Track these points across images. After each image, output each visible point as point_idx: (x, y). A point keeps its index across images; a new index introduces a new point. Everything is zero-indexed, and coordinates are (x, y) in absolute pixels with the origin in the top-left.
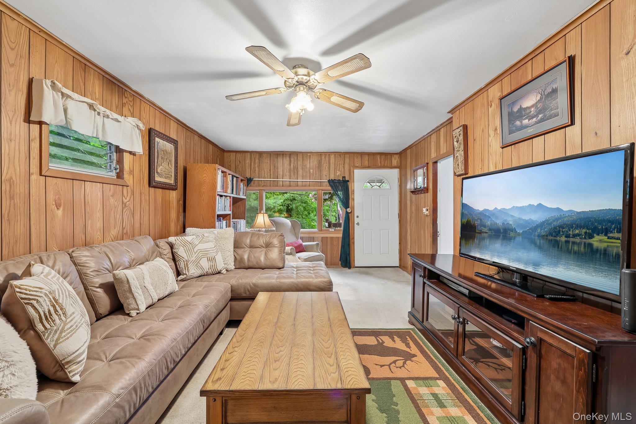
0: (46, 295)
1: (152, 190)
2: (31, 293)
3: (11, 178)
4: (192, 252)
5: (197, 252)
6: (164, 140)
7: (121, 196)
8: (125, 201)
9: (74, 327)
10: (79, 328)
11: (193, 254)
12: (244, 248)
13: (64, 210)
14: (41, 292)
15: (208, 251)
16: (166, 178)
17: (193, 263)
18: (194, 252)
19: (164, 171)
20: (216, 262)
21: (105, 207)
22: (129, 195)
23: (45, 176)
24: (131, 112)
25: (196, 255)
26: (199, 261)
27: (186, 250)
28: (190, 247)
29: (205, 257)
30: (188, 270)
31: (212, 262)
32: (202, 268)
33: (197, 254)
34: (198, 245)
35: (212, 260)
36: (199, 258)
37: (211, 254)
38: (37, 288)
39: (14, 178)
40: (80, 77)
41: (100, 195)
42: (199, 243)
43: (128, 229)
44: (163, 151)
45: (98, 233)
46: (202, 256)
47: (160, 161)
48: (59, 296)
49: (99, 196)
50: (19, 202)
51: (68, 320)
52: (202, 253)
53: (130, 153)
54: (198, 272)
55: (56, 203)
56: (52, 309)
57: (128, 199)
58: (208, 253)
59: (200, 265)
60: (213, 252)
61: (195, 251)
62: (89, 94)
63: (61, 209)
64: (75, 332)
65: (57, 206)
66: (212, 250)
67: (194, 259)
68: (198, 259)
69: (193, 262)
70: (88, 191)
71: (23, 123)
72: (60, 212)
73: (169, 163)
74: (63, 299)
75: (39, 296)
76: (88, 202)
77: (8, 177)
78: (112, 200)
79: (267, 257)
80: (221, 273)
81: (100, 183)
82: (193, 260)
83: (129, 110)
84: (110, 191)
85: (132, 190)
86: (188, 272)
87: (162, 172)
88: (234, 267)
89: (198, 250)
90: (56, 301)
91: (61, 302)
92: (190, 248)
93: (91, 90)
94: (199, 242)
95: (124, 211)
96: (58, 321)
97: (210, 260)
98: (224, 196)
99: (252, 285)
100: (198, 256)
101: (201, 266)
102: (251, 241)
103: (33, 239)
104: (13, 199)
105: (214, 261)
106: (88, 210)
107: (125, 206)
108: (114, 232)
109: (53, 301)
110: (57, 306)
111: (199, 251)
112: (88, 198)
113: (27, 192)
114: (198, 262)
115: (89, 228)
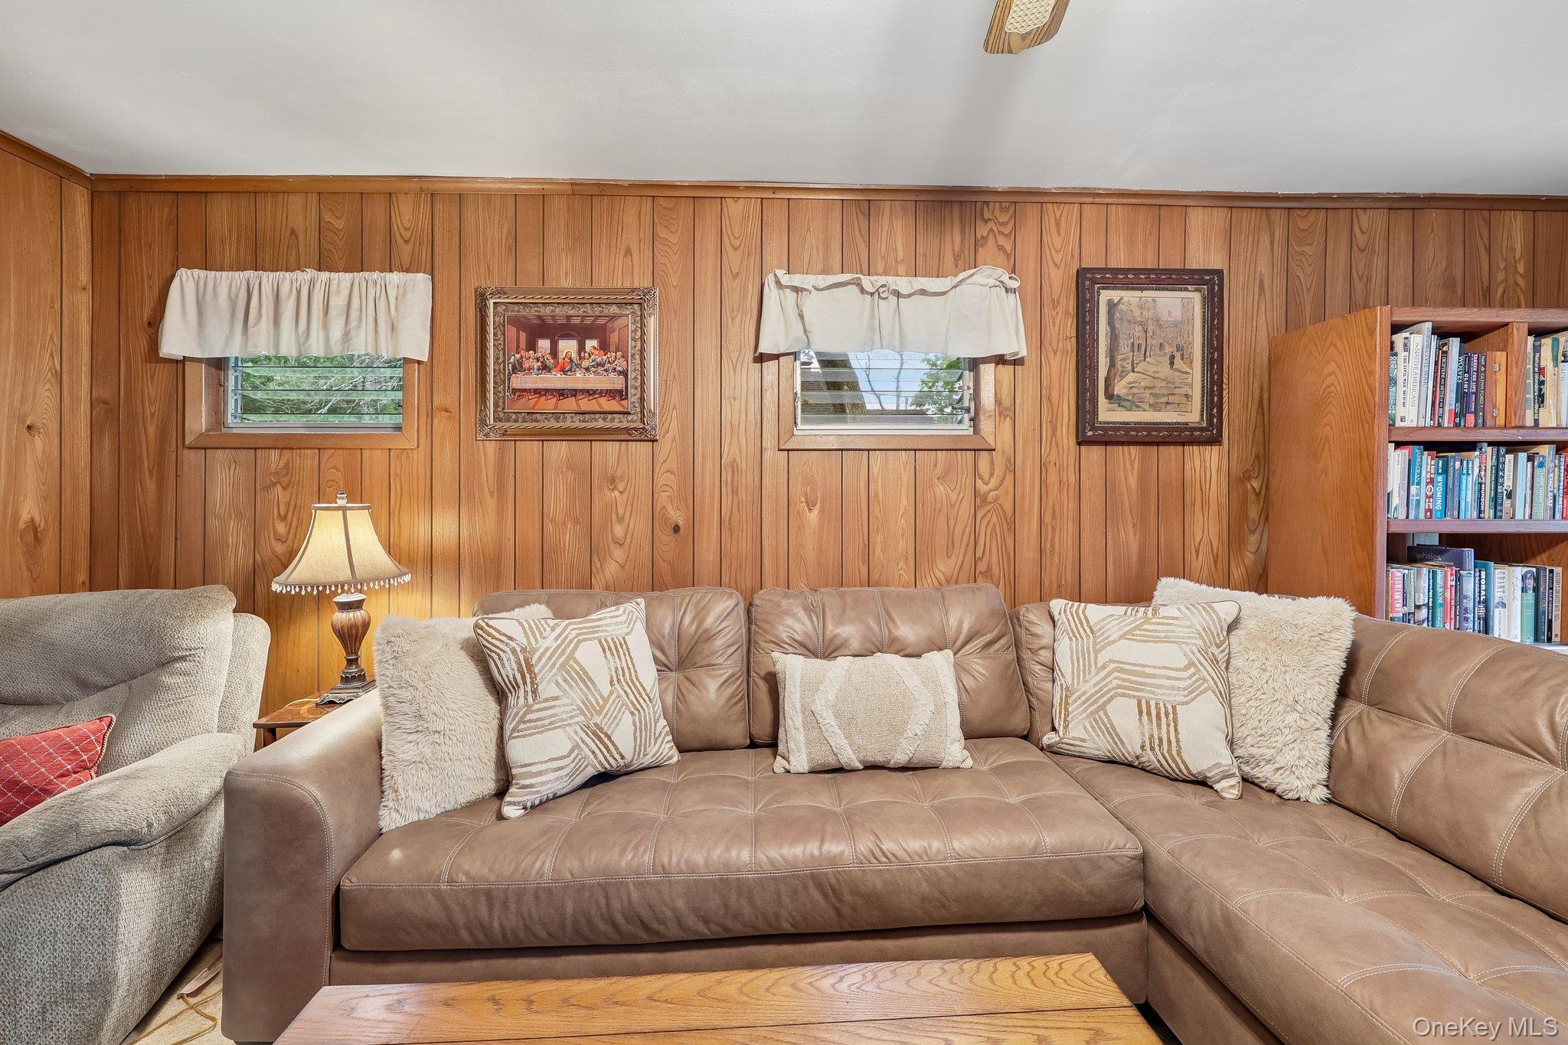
0: (514, 651)
1: (1094, 454)
2: (494, 641)
3: (734, 461)
4: (1090, 666)
5: (1104, 667)
6: (1142, 290)
7: (971, 477)
8: (982, 488)
9: (546, 722)
10: (556, 728)
11: (1089, 673)
12: (1413, 717)
13: (822, 512)
14: (507, 644)
15: (1154, 676)
16: (1155, 407)
17: (1084, 703)
18: (1096, 663)
19: (1146, 388)
20: (1176, 730)
21: (919, 505)
22: (999, 471)
23: (788, 450)
24: (1005, 251)
25: (1098, 678)
26: (1105, 704)
27: (1074, 650)
28: (1088, 643)
29: (1129, 696)
30: (1065, 720)
31: (1159, 726)
32: (1112, 732)
33: (1103, 674)
34: (1114, 641)
35: (1158, 717)
36: (1109, 691)
37: (1158, 691)
38: (506, 636)
39: (738, 461)
40: (857, 233)
41: (907, 478)
42: (1121, 637)
43: (994, 561)
44: (1140, 323)
45: (902, 564)
46: (1119, 687)
47: (1123, 360)
48: (540, 659)
49: (905, 480)
50: (744, 499)
51: (536, 707)
52: (1122, 676)
53: (1000, 360)
54: (1098, 745)
55: (806, 499)
56: (518, 677)
57: (994, 482)
58: (1146, 684)
59: (1106, 720)
60: (1172, 688)
61: (1100, 664)
62: (879, 259)
63: (816, 511)
64: (542, 732)
65: (808, 506)
66: (1169, 678)
67: (1088, 687)
68: (1102, 696)
69: (1083, 698)
70: (875, 470)
71: (752, 365)
72: (813, 516)
73: (1172, 357)
74: (543, 667)
75: (502, 650)
76: (877, 495)
77: (730, 458)
78: (940, 489)
79: (1537, 825)
80: (1212, 788)
81: (906, 450)
82: (1085, 693)
83: (1001, 248)
84: (935, 465)
85: (1008, 460)
86: (1066, 727)
87: (1134, 390)
88: (1322, 792)
89: (1112, 661)
90: (529, 666)
91: (536, 670)
92: (1088, 648)
93: (883, 248)
94: (1121, 633)
95: (980, 515)
96: (522, 701)
97: (1149, 714)
98: (1491, 444)
99: (1218, 913)
100: (1105, 686)
101: (1112, 724)
102: (1464, 694)
103: (766, 563)
104: (737, 495)
105: (1168, 725)
106: (876, 511)
107: (985, 501)
108: (944, 567)
109: (524, 666)
110: (528, 676)
111: (1112, 666)
112: (877, 487)
113: (757, 482)
114: (1103, 707)
115: (878, 550)
